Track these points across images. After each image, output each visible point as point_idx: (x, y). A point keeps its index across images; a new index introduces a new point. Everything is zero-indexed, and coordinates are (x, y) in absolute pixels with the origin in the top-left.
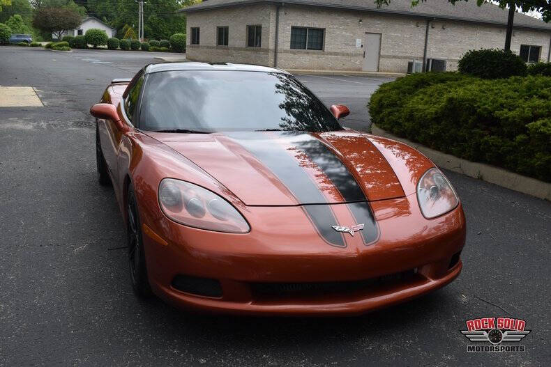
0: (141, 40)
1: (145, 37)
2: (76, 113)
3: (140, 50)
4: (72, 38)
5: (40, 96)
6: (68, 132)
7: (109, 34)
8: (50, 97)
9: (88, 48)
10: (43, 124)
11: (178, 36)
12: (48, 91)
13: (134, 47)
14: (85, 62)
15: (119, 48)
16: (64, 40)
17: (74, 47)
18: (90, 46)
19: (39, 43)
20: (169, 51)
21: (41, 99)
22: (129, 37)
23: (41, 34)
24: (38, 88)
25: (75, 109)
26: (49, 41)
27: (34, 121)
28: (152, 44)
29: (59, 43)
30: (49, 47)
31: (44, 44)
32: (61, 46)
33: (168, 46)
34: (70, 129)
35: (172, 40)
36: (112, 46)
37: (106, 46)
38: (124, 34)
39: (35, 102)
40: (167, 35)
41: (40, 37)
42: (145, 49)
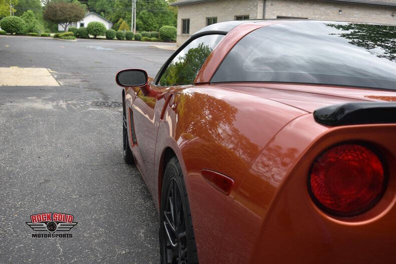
0: (134, 31)
1: (137, 29)
2: (92, 93)
3: (133, 40)
4: (75, 29)
5: (55, 76)
6: (89, 112)
7: (107, 26)
8: (65, 77)
9: (89, 38)
10: (63, 104)
11: (166, 28)
12: (61, 72)
13: (129, 38)
14: (89, 48)
15: (116, 38)
16: (69, 31)
17: (78, 37)
18: (91, 36)
19: (48, 34)
20: (159, 41)
21: (56, 79)
22: (123, 29)
23: (49, 27)
24: (52, 69)
25: (91, 88)
26: (56, 32)
27: (52, 100)
28: (143, 35)
29: (65, 33)
30: (57, 36)
31: (52, 35)
32: (67, 35)
33: (157, 37)
34: (90, 109)
35: (161, 32)
36: (109, 37)
37: (105, 37)
38: (119, 27)
39: (52, 82)
40: (155, 28)
41: (48, 30)
42: (138, 39)
